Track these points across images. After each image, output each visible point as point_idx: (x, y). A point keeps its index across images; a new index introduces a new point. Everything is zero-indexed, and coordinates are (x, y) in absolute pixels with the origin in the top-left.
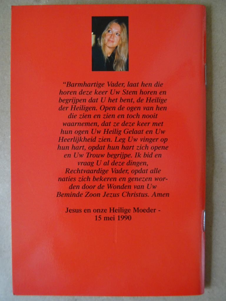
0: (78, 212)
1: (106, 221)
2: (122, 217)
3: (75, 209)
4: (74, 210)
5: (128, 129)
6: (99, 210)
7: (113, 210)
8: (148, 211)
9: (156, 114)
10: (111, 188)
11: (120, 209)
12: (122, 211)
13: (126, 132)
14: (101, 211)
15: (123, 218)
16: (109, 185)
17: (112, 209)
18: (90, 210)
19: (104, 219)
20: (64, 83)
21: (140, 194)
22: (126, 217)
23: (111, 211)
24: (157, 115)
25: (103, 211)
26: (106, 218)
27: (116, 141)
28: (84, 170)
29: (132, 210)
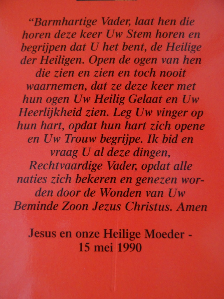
0: (50, 236)
1: (97, 252)
2: (126, 246)
3: (45, 231)
4: (42, 233)
5: (136, 95)
6: (85, 234)
7: (111, 233)
8: (170, 236)
9: (182, 71)
10: (107, 195)
11: (122, 232)
12: (125, 236)
13: (132, 100)
14: (89, 235)
15: (128, 248)
16: (104, 190)
17: (108, 231)
18: (70, 232)
19: (94, 250)
20: (31, 20)
21: (156, 205)
22: (132, 246)
23: (107, 235)
24: (184, 71)
25: (93, 235)
26: (97, 248)
27: (116, 114)
28: (61, 164)
29: (143, 233)
